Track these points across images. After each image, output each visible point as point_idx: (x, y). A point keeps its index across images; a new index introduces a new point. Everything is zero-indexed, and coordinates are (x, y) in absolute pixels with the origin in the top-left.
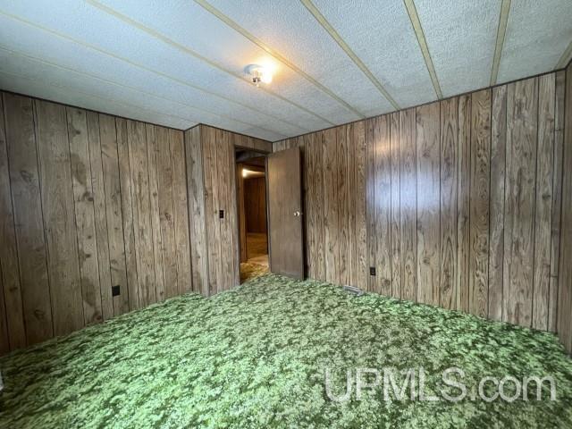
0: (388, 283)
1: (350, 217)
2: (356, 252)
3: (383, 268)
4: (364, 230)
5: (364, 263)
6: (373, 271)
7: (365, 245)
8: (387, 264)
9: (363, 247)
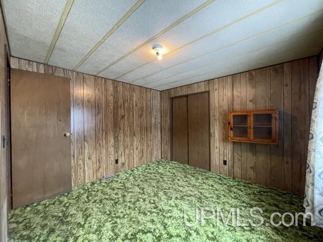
0: (123, 164)
1: (104, 134)
2: (108, 154)
3: (121, 158)
4: (112, 140)
5: (112, 159)
6: (117, 161)
7: (112, 148)
8: (123, 155)
9: (112, 150)
